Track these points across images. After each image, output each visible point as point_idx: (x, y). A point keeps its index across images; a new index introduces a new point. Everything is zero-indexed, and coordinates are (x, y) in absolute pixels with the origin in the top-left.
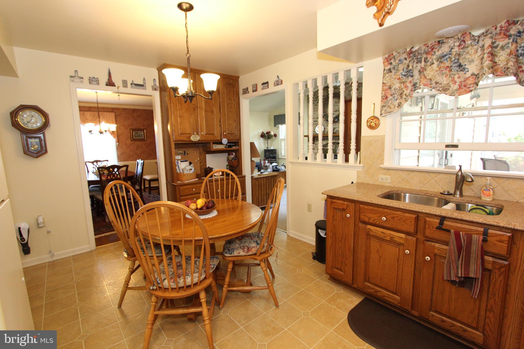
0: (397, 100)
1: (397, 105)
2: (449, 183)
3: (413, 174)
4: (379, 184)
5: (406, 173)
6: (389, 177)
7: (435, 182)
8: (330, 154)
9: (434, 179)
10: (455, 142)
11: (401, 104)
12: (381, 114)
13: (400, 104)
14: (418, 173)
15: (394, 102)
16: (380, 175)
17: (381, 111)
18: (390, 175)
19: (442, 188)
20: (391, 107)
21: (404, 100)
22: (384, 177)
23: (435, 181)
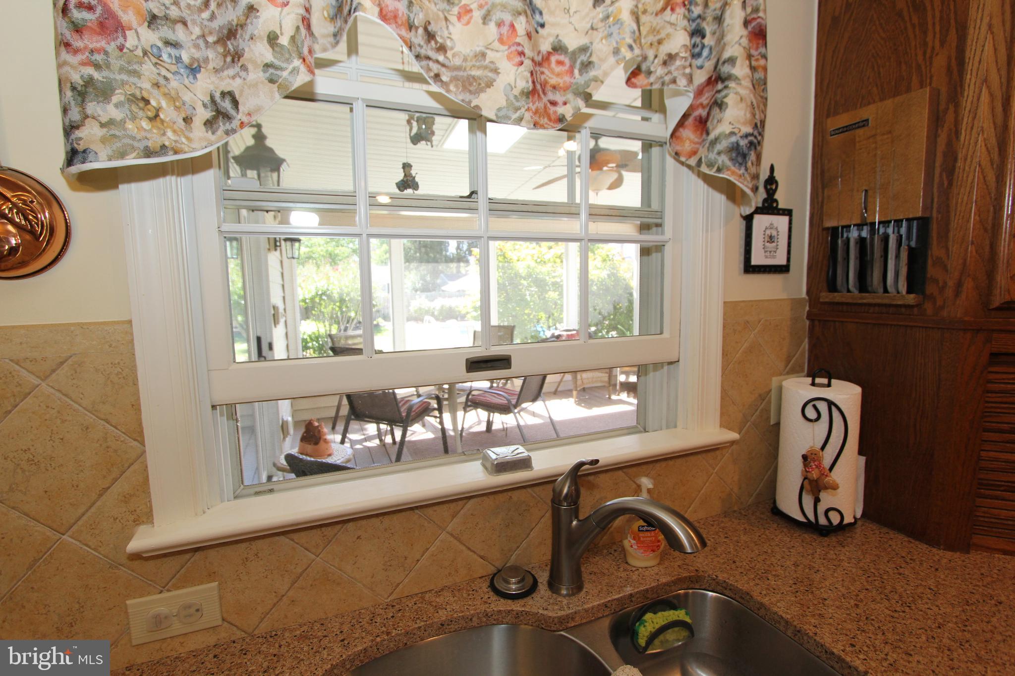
0: (193, 70)
1: (203, 114)
2: (508, 526)
7: (456, 538)
9: (449, 529)
11: (235, 103)
12: (73, 155)
13: (227, 105)
15: (174, 84)
16: (128, 602)
17: (70, 129)
18: (211, 576)
19: (482, 557)
20: (158, 110)
21: (256, 75)
23: (452, 535)
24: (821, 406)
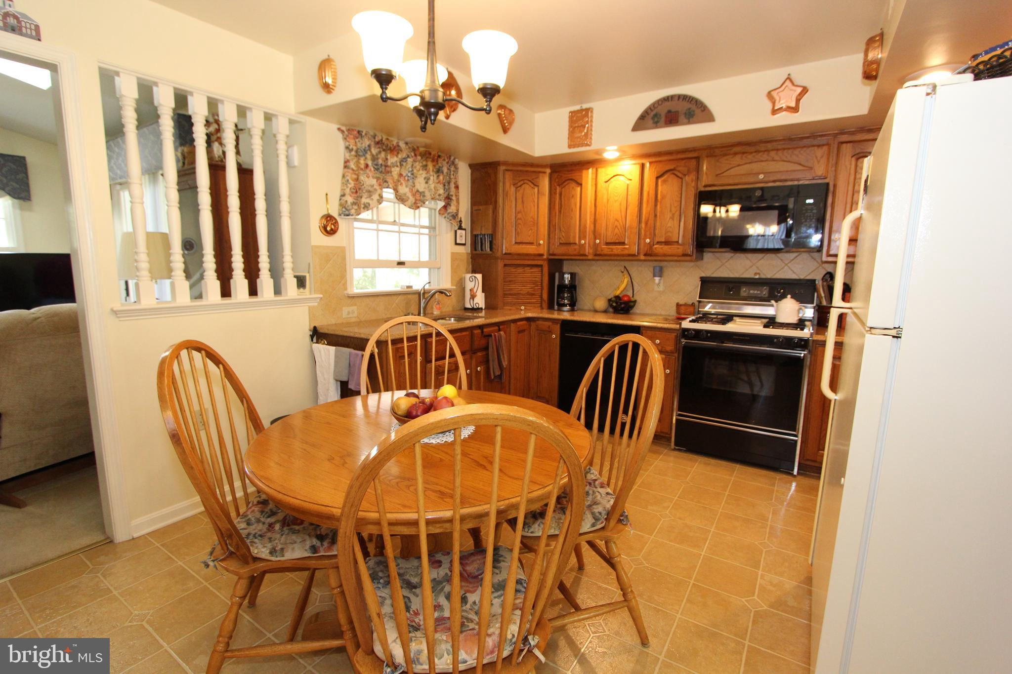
3: (378, 299)
4: (344, 322)
5: (372, 299)
6: (355, 308)
8: (239, 282)
10: (402, 260)
14: (383, 298)
16: (344, 308)
18: (355, 305)
22: (351, 309)
24: (473, 278)
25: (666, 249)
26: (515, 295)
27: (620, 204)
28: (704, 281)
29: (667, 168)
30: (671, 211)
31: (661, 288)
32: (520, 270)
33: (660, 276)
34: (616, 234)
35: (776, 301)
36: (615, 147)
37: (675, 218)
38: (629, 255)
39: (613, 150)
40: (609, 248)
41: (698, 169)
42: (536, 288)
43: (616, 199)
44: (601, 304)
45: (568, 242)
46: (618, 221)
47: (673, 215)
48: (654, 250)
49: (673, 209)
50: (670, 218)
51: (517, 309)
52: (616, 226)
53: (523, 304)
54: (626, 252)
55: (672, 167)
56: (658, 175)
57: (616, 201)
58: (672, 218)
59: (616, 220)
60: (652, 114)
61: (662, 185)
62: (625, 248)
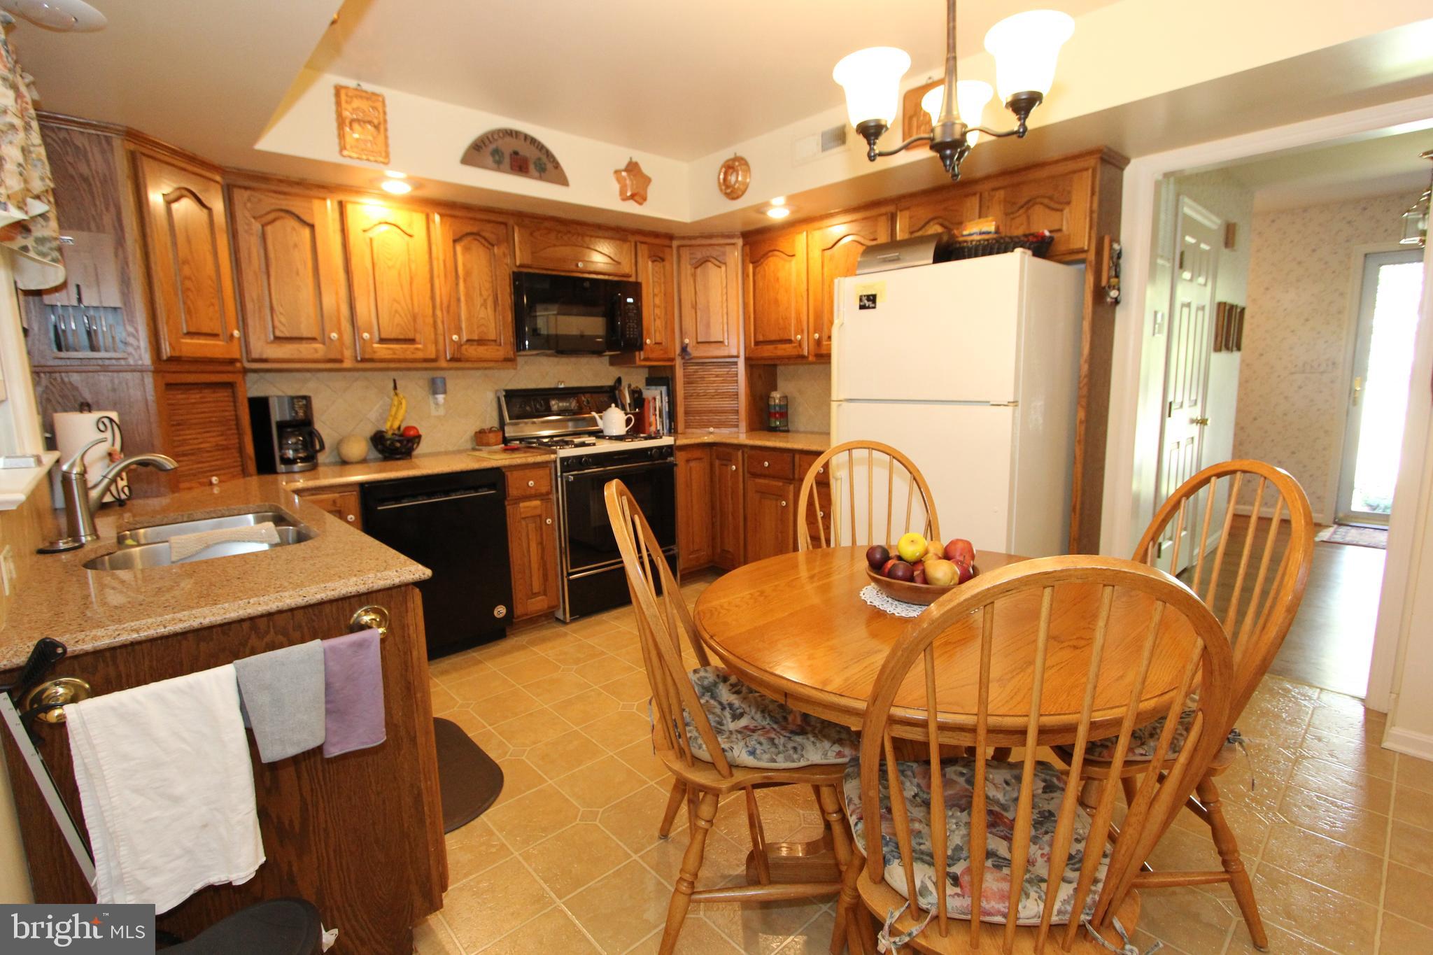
24: (106, 421)
25: (481, 351)
26: (193, 454)
27: (399, 274)
28: (511, 395)
29: (469, 229)
30: (481, 295)
31: (441, 412)
32: (195, 396)
33: (445, 392)
34: (398, 325)
35: (599, 411)
36: (403, 175)
37: (489, 307)
38: (426, 360)
39: (399, 179)
40: (389, 349)
41: (509, 240)
42: (229, 432)
43: (390, 263)
44: (358, 448)
45: (295, 334)
46: (398, 303)
47: (485, 300)
48: (465, 353)
49: (485, 294)
50: (482, 305)
51: (202, 484)
52: (396, 311)
53: (213, 471)
54: (420, 355)
55: (475, 230)
56: (457, 237)
57: (389, 268)
58: (484, 304)
59: (395, 300)
60: (492, 147)
61: (463, 254)
62: (417, 349)
